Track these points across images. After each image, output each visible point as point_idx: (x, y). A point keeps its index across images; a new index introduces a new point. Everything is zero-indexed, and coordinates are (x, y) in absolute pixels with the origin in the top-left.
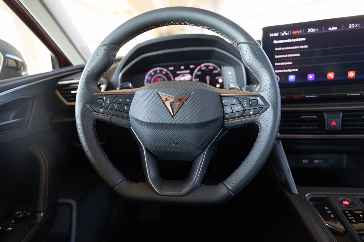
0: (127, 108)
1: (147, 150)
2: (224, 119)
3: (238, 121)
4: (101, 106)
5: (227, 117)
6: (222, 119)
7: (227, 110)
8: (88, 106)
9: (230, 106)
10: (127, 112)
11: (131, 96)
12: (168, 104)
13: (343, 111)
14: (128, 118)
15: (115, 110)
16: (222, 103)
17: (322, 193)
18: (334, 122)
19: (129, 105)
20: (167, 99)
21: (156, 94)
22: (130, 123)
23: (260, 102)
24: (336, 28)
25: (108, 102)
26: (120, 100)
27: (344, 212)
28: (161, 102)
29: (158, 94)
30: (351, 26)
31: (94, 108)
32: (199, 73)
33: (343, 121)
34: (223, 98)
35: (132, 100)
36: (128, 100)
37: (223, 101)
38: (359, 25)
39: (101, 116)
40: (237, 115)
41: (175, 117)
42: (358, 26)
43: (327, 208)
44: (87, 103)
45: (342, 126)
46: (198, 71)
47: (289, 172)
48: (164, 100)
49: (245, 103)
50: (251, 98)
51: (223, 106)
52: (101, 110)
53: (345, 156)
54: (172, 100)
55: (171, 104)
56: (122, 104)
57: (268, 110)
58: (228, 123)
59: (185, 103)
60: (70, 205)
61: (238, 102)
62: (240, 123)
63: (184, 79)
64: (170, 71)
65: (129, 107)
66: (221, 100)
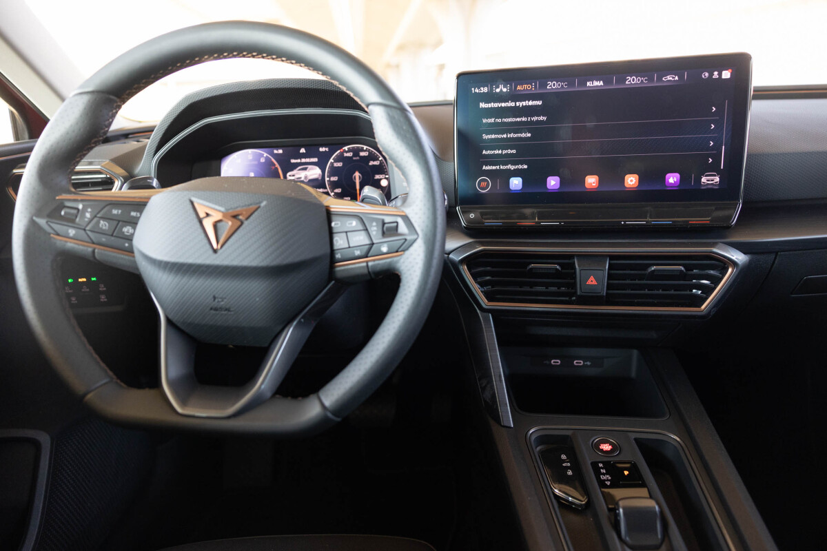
0: (131, 231)
1: (169, 321)
2: (332, 260)
3: (359, 265)
4: (70, 220)
5: (338, 256)
6: (328, 261)
7: (340, 242)
8: (42, 222)
9: (345, 234)
10: (130, 239)
11: (141, 205)
12: (208, 224)
13: (612, 257)
14: (130, 251)
15: (103, 233)
16: (330, 229)
17: (561, 426)
18: (593, 280)
19: (134, 223)
20: (208, 215)
21: (188, 203)
22: (135, 262)
23: (403, 228)
24: (599, 83)
25: (88, 215)
26: (115, 212)
27: (595, 465)
28: (196, 221)
29: (192, 203)
30: (632, 81)
31: (56, 227)
32: (340, 164)
33: (610, 277)
34: (334, 218)
35: (141, 214)
36: (133, 214)
37: (333, 224)
38: (646, 80)
39: (70, 245)
40: (357, 253)
41: (220, 252)
42: (642, 81)
43: (564, 457)
44: (38, 216)
45: (609, 287)
46: (336, 160)
47: (501, 381)
48: (202, 215)
49: (375, 230)
50: (387, 219)
51: (331, 233)
52: (72, 232)
53: (635, 352)
54: (217, 216)
55: (215, 226)
56: (119, 221)
57: (415, 245)
58: (343, 268)
59: (246, 223)
61: (361, 227)
62: (366, 271)
63: (306, 177)
64: (276, 156)
65: (134, 229)
66: (330, 222)
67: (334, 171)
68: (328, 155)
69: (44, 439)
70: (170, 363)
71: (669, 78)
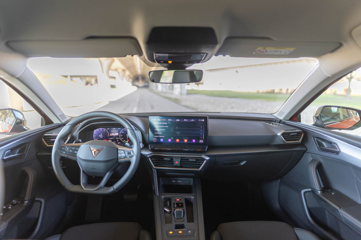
0: (76, 152)
1: (83, 171)
2: (118, 159)
3: (123, 160)
4: (64, 150)
5: (119, 158)
6: (117, 159)
7: (119, 155)
8: (58, 150)
9: (121, 153)
10: (76, 154)
11: (79, 147)
12: (93, 152)
13: (181, 157)
14: (76, 156)
15: (71, 153)
16: (118, 152)
17: (169, 195)
18: (177, 162)
19: (77, 151)
20: (93, 150)
22: (76, 159)
23: (132, 153)
24: (179, 120)
25: (68, 149)
26: (73, 148)
28: (91, 151)
29: (90, 147)
30: (185, 120)
31: (61, 152)
32: (123, 132)
33: (181, 161)
34: (118, 150)
35: (79, 149)
36: (77, 149)
38: (188, 120)
39: (63, 155)
40: (123, 158)
41: (95, 158)
43: (168, 202)
44: (58, 149)
45: (181, 164)
47: (157, 185)
48: (92, 150)
49: (126, 153)
50: (129, 151)
51: (118, 153)
52: (64, 153)
53: (192, 179)
54: (95, 150)
55: (94, 152)
56: (74, 150)
57: (134, 157)
58: (120, 160)
59: (101, 152)
60: (41, 202)
61: (124, 152)
62: (124, 161)
63: (115, 135)
64: (108, 130)
65: (77, 152)
66: (118, 151)
67: (122, 134)
68: (120, 130)
69: (43, 201)
70: (83, 180)
71: (192, 120)
